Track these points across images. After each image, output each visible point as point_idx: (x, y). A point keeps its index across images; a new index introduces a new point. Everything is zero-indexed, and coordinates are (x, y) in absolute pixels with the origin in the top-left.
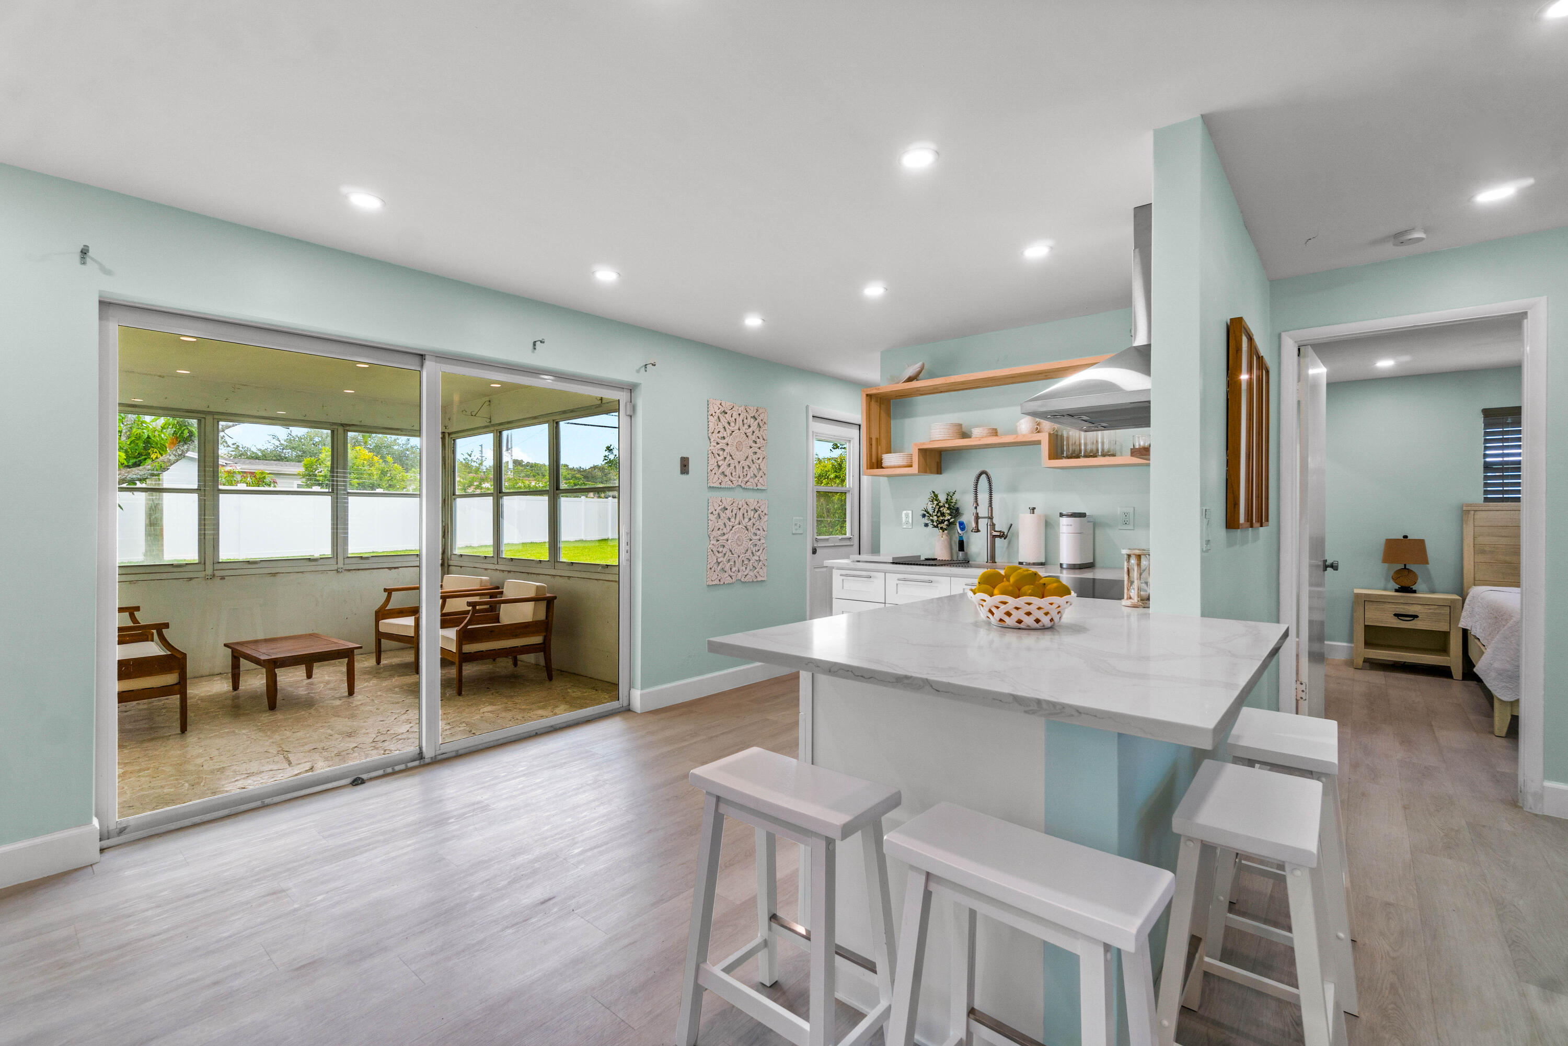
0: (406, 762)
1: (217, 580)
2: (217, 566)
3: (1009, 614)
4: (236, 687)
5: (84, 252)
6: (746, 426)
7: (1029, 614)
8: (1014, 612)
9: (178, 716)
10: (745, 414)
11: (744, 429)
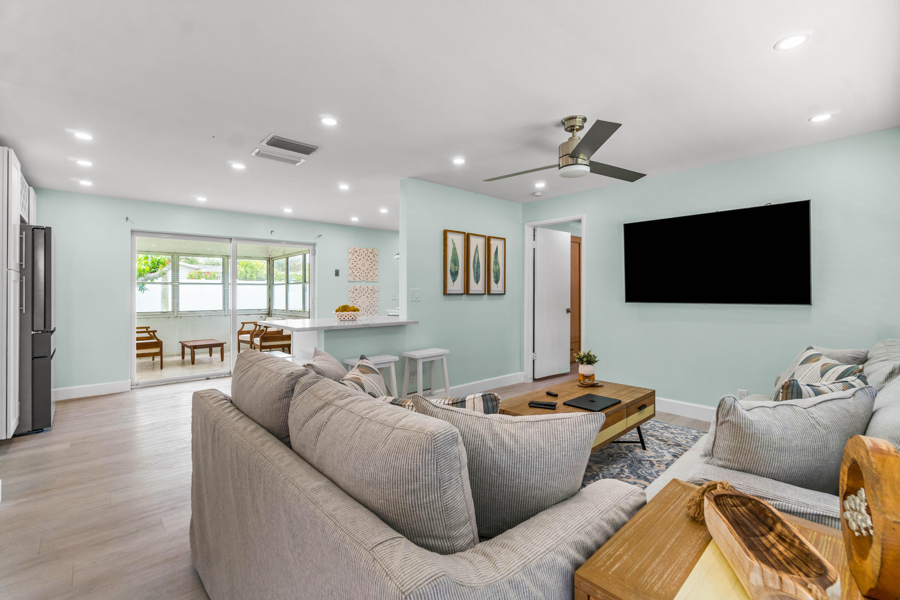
0: (224, 374)
1: (178, 318)
2: (178, 313)
3: (346, 316)
4: (183, 358)
5: (127, 219)
6: (367, 257)
7: (351, 316)
8: (347, 316)
9: (160, 365)
10: (367, 252)
11: (366, 258)
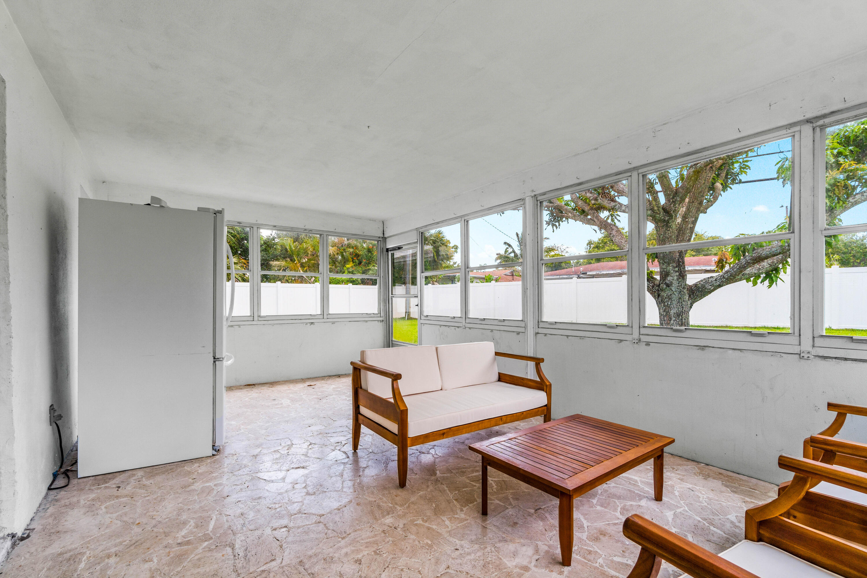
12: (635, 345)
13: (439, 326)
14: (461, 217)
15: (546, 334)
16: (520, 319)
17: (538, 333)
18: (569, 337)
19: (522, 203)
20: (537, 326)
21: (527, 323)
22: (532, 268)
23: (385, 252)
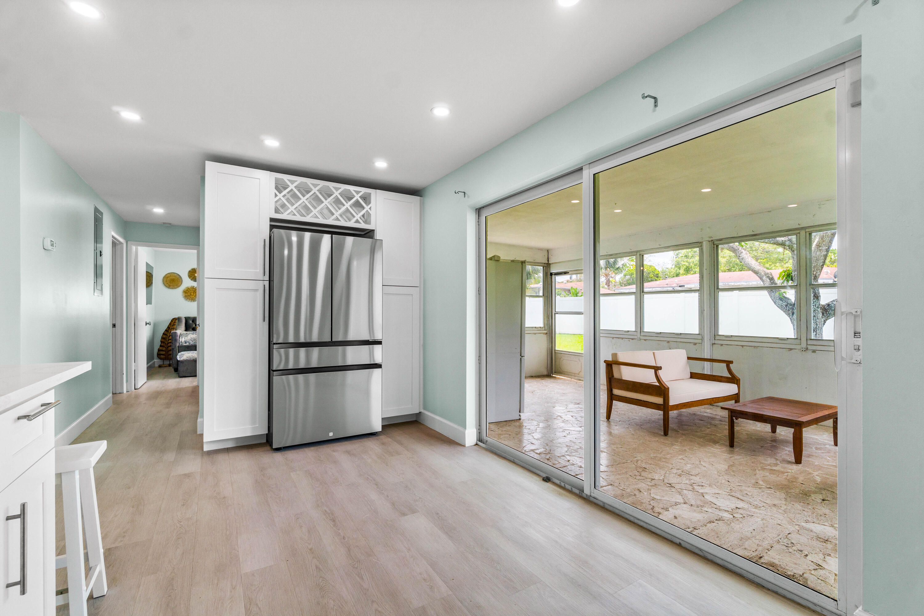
2: (810, 342)
12: (804, 353)
13: (611, 339)
14: (637, 252)
15: (722, 344)
16: (697, 333)
17: (714, 344)
18: (744, 347)
19: (700, 245)
20: (713, 339)
21: (704, 336)
22: (709, 295)
23: (549, 276)
